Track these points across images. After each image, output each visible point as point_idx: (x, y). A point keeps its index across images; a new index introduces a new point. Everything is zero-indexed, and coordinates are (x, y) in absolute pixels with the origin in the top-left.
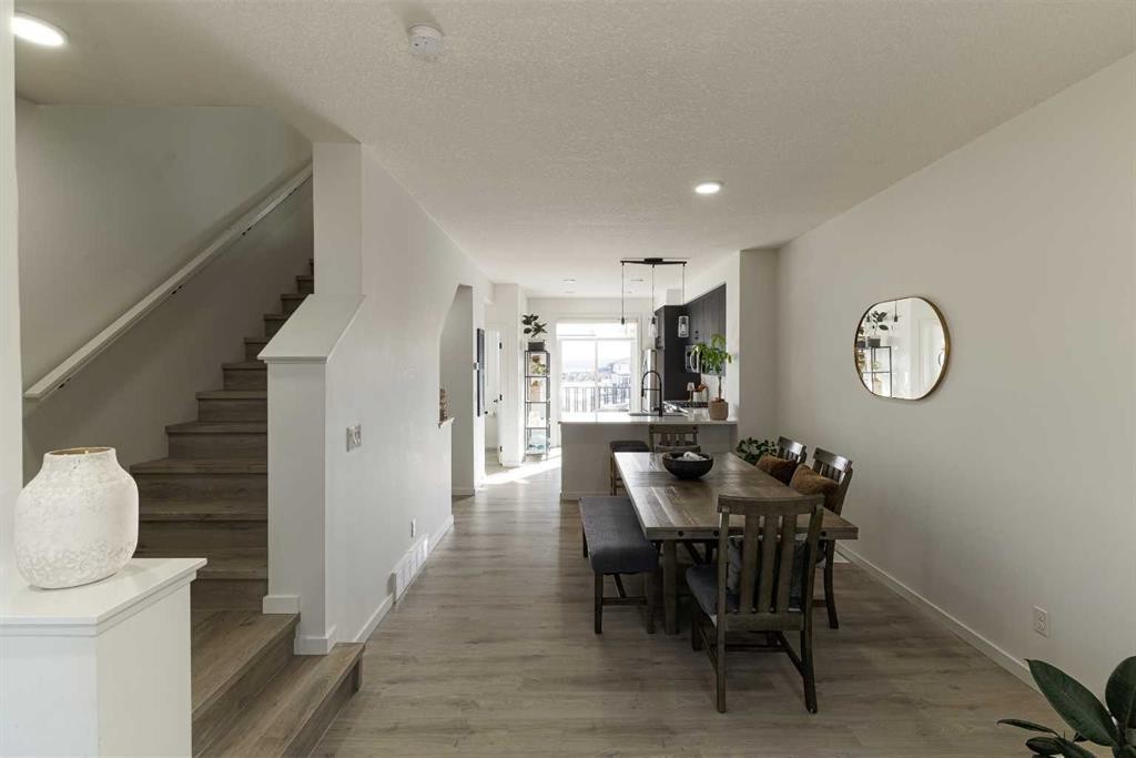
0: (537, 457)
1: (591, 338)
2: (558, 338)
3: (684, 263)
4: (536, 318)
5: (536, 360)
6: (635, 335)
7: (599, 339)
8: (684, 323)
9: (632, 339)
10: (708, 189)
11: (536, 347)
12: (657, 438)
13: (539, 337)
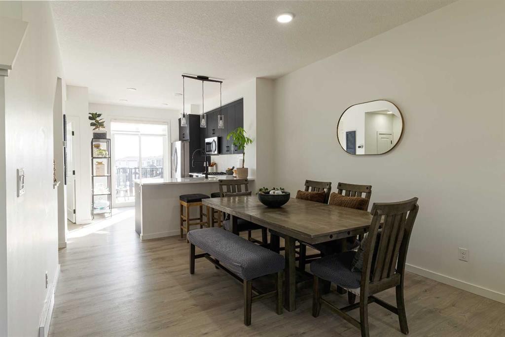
0: (102, 216)
1: (136, 133)
2: (112, 132)
3: (221, 82)
4: (99, 115)
5: (98, 147)
6: (166, 133)
7: (141, 134)
8: (221, 119)
9: (164, 135)
10: (285, 19)
11: (98, 137)
12: (225, 188)
13: (101, 130)
